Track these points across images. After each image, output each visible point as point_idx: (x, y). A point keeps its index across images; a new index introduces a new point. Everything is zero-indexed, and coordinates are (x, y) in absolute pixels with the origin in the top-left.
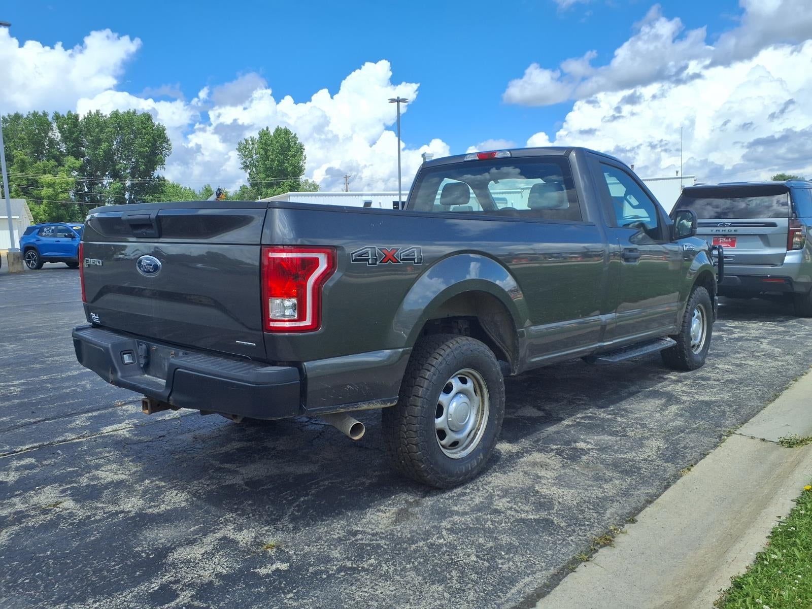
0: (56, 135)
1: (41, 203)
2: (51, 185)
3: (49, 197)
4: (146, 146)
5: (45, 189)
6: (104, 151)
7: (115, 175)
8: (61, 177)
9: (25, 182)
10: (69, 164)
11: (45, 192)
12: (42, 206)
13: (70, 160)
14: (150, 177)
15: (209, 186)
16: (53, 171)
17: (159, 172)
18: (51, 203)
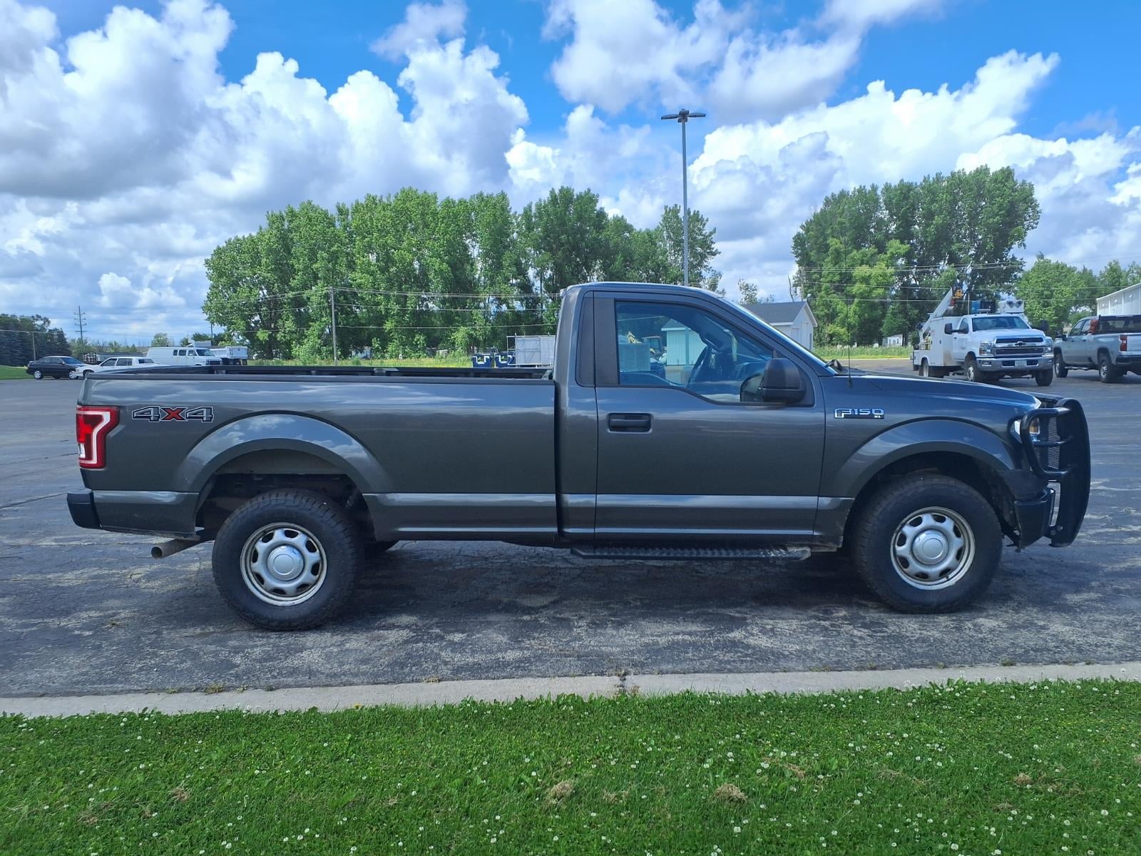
0: (884, 214)
1: (851, 303)
2: (866, 280)
3: (862, 295)
4: (997, 215)
5: (858, 285)
6: (937, 229)
7: (954, 260)
8: (880, 269)
9: (837, 278)
10: (891, 250)
11: (857, 288)
12: (853, 307)
13: (895, 246)
14: (1001, 259)
15: (1117, 263)
16: (870, 262)
17: (1015, 251)
18: (864, 302)
